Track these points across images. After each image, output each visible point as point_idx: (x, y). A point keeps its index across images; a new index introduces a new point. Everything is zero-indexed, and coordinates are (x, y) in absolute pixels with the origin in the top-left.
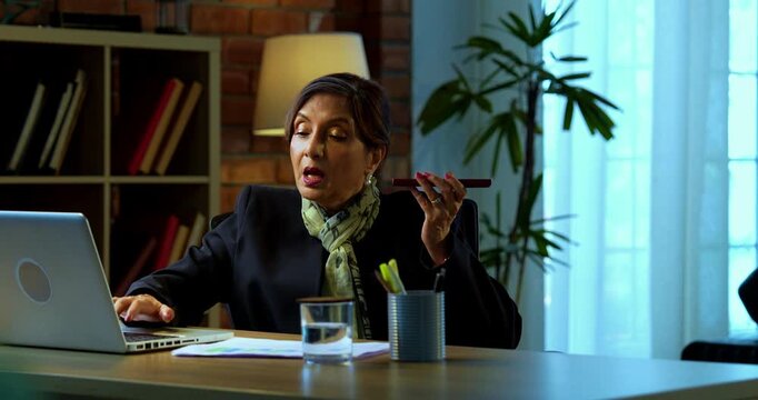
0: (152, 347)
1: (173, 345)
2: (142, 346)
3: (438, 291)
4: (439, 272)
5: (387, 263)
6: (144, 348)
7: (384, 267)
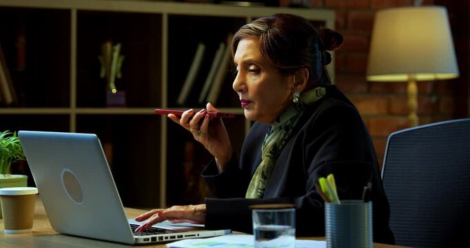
0: (158, 240)
1: (169, 239)
2: (148, 239)
3: (366, 201)
4: (366, 185)
5: (326, 177)
6: (150, 241)
7: (322, 180)
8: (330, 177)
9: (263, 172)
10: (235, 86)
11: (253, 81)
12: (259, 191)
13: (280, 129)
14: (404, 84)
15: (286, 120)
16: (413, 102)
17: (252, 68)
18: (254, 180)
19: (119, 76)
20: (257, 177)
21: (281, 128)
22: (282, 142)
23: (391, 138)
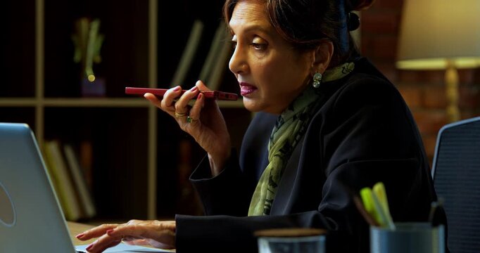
3: (435, 224)
5: (371, 188)
7: (365, 193)
8: (379, 187)
9: (271, 178)
10: (233, 66)
11: (257, 59)
12: (266, 203)
13: (294, 120)
14: (441, 73)
15: (302, 107)
16: (453, 93)
17: (256, 40)
18: (260, 189)
19: (98, 59)
20: (263, 184)
21: (295, 117)
22: (296, 136)
23: (442, 133)
